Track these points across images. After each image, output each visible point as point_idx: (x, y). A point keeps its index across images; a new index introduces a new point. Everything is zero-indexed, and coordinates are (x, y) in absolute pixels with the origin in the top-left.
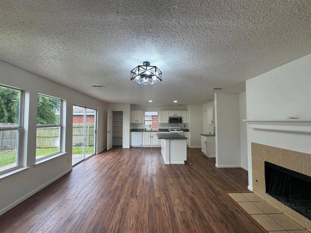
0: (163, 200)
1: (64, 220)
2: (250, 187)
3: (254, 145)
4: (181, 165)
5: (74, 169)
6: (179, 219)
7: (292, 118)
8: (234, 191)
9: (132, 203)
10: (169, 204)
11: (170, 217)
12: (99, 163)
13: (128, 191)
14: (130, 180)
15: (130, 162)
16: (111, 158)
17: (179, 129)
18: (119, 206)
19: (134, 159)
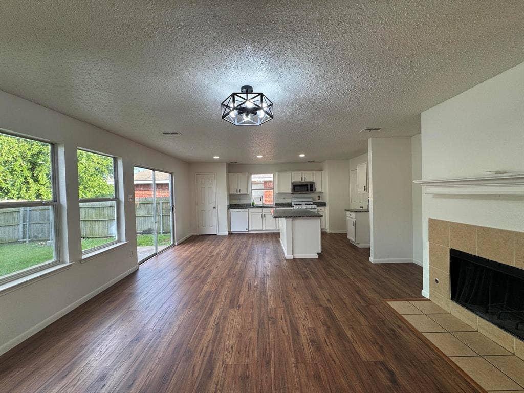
0: (280, 312)
1: (130, 339)
2: (426, 293)
3: (433, 223)
4: (312, 260)
5: (141, 267)
6: (305, 338)
7: (497, 173)
8: (398, 297)
9: (233, 316)
10: (290, 316)
11: (291, 335)
12: (179, 259)
13: (225, 299)
14: (229, 283)
15: (228, 257)
16: (198, 250)
17: (309, 203)
18: (212, 319)
19: (236, 251)
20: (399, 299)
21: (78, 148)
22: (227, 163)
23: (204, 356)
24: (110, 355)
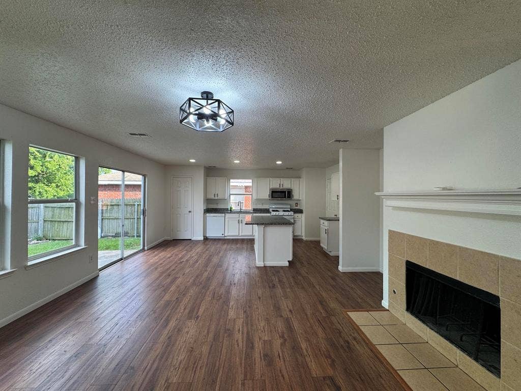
0: (239, 323)
1: (68, 356)
2: (385, 303)
4: (282, 268)
5: (102, 274)
6: (259, 352)
7: (444, 189)
8: (358, 308)
9: (188, 327)
10: (248, 328)
11: (244, 349)
12: (146, 265)
13: (185, 309)
14: (192, 292)
15: (198, 263)
16: (168, 256)
17: (286, 209)
18: (166, 332)
19: (207, 257)
20: (361, 309)
21: (30, 145)
22: (205, 167)
23: (147, 373)
24: (40, 374)
